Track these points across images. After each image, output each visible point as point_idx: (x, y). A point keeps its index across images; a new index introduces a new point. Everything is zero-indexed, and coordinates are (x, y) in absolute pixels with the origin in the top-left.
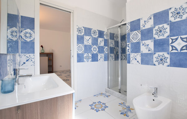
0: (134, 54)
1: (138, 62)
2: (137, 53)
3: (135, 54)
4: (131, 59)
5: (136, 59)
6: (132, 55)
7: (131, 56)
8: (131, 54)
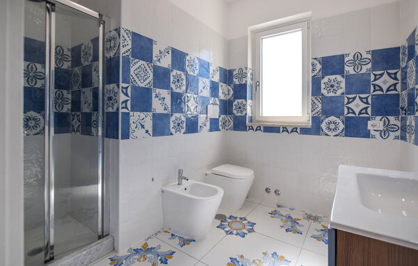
0: (138, 113)
1: (147, 131)
2: (146, 113)
3: (142, 115)
4: (133, 126)
5: (143, 127)
6: (135, 117)
7: (132, 119)
8: (131, 113)
